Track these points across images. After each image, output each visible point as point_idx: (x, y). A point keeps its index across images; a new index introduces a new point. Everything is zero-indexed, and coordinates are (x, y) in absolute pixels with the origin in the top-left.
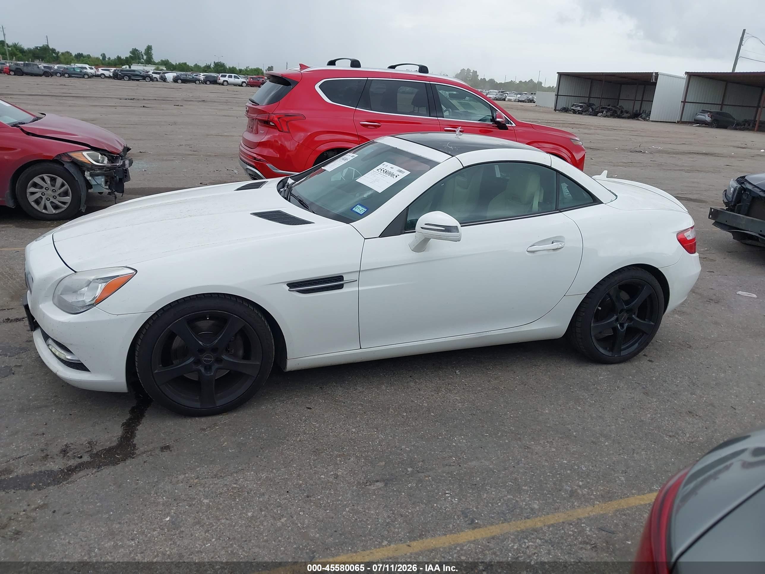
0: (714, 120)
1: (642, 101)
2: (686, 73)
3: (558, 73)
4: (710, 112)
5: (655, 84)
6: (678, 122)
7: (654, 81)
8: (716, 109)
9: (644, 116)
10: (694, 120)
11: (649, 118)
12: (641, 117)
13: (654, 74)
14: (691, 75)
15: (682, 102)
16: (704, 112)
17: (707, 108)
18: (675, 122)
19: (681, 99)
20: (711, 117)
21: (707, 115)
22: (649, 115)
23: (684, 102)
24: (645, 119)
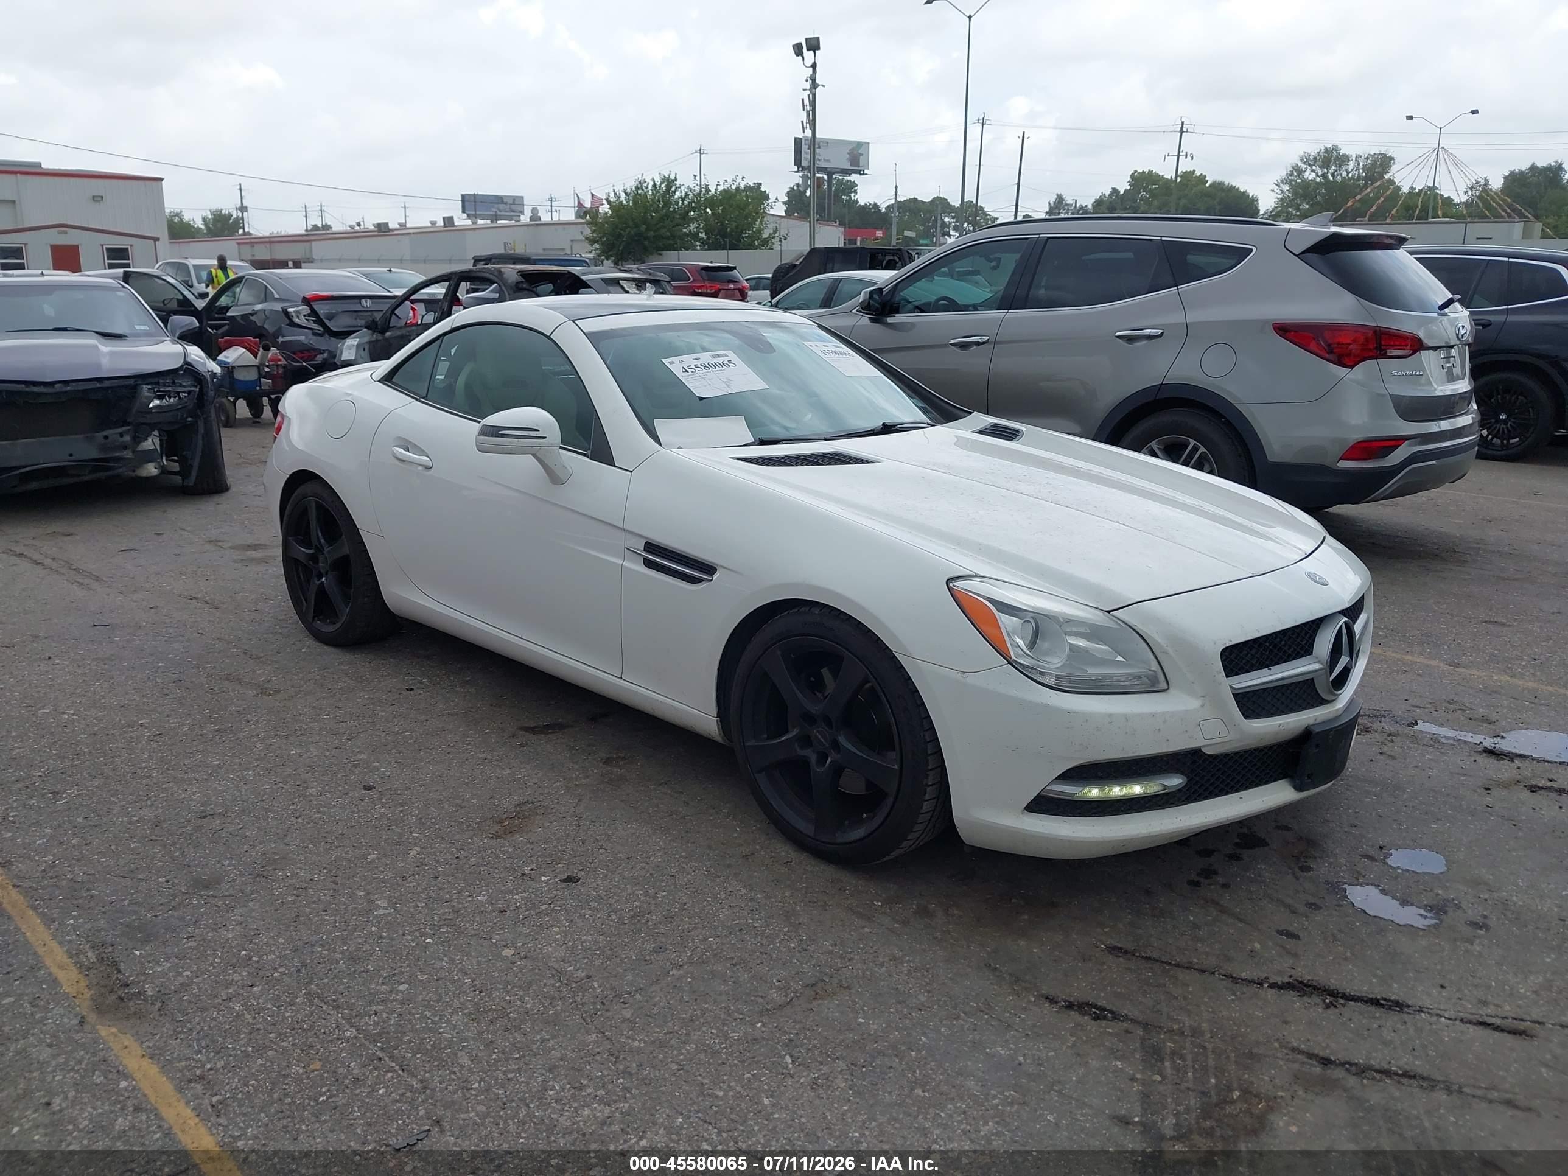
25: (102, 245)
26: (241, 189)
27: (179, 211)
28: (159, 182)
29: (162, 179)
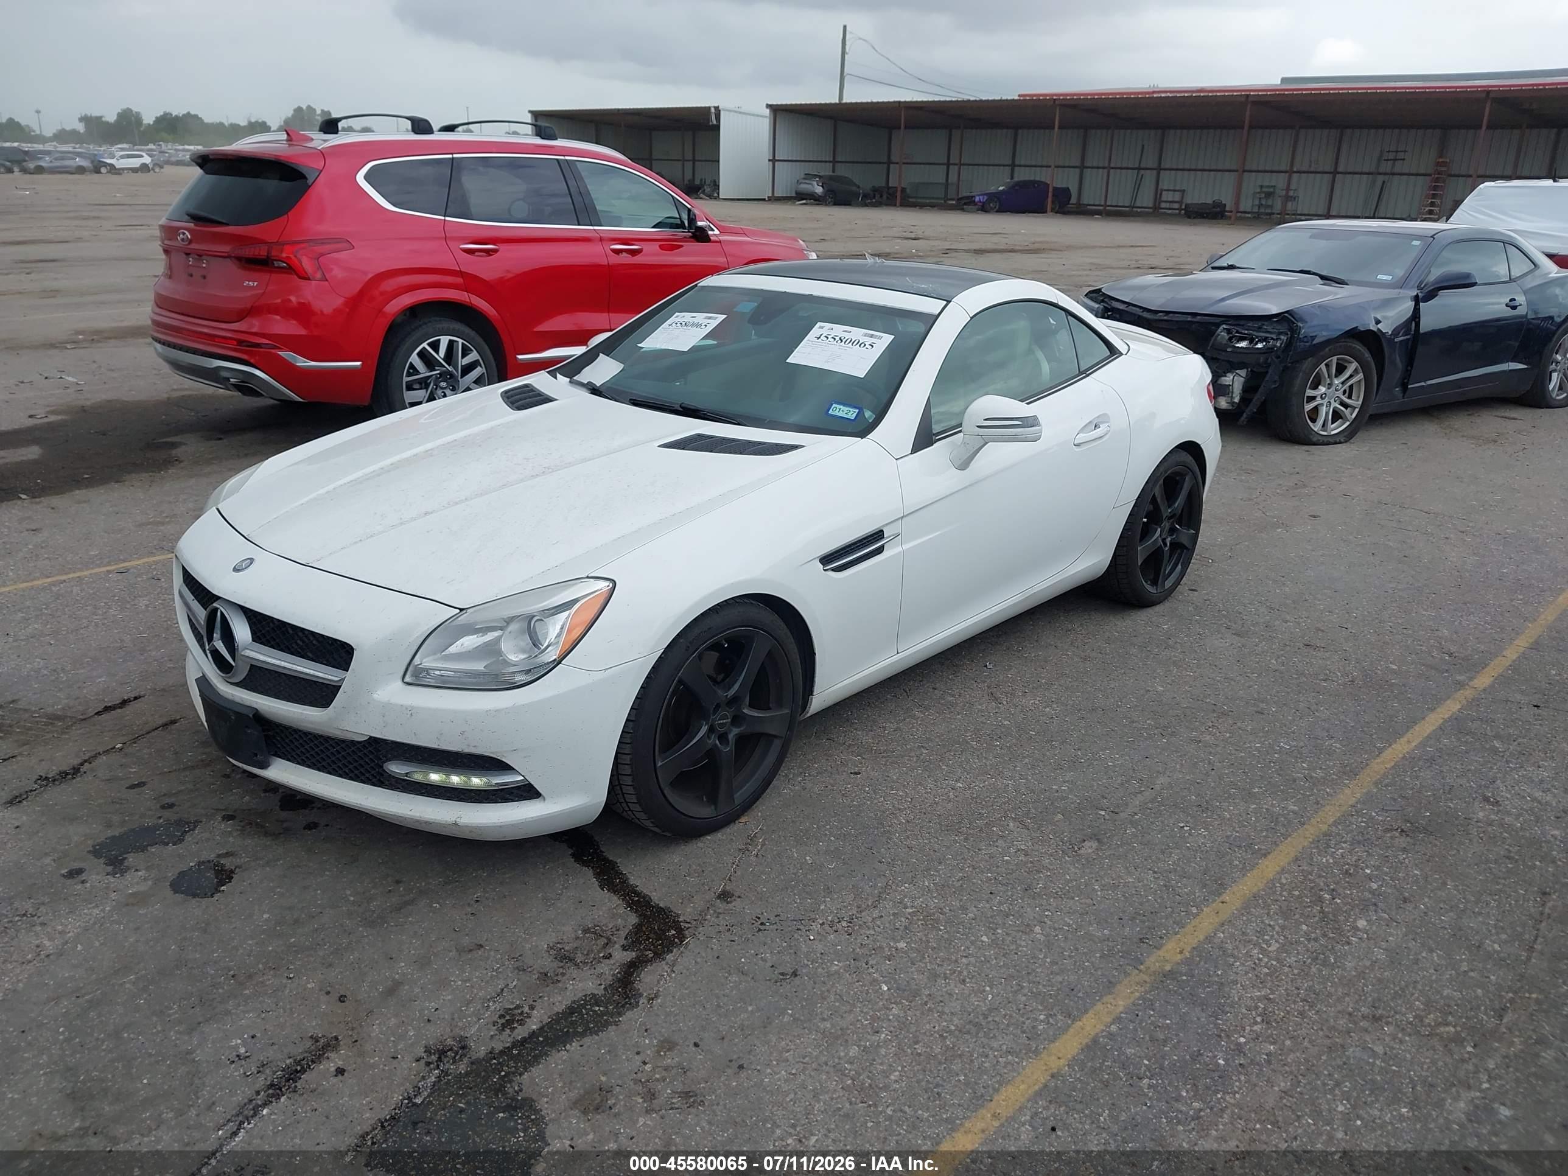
0: (828, 191)
1: (694, 161)
2: (769, 106)
3: (530, 112)
4: (820, 177)
5: (717, 128)
6: (770, 199)
7: (714, 122)
8: (826, 170)
9: (708, 190)
10: (796, 193)
11: (718, 194)
12: (703, 192)
13: (713, 110)
14: (777, 111)
15: (769, 160)
16: (809, 177)
17: (812, 169)
18: (764, 200)
19: (766, 154)
20: (822, 186)
21: (815, 183)
22: (716, 186)
23: (773, 161)
24: (710, 197)
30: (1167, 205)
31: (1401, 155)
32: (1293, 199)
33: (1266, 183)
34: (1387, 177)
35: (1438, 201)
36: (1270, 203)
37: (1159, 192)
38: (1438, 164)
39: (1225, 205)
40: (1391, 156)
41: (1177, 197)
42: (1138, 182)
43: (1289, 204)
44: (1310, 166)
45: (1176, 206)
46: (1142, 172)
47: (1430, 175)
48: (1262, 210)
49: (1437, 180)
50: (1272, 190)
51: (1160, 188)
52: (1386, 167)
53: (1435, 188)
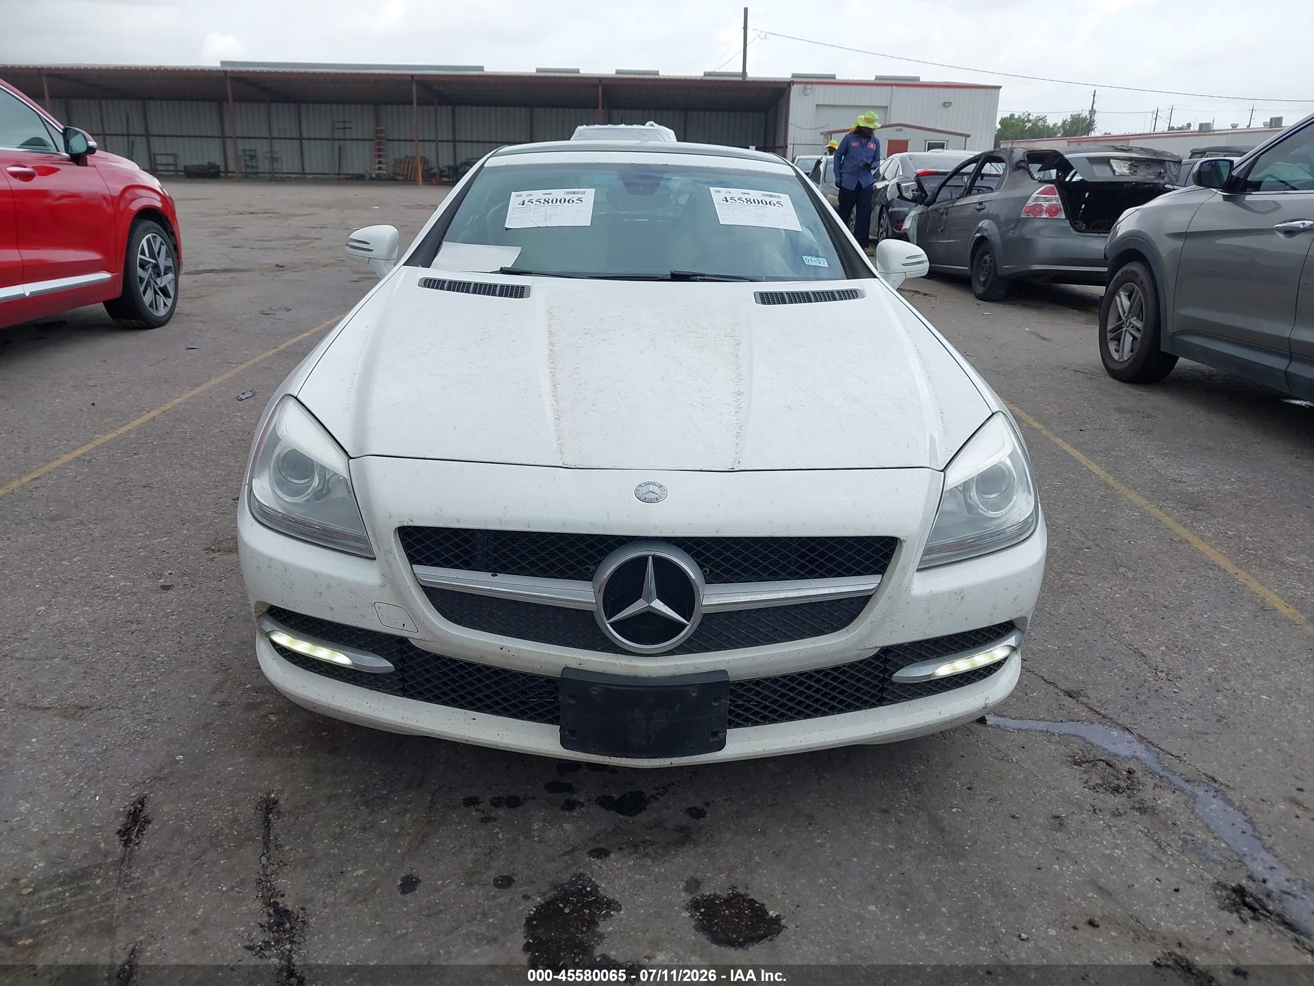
25: (926, 141)
26: (1094, 96)
27: (1043, 115)
28: (997, 90)
29: (1000, 87)
30: (163, 168)
31: (348, 125)
32: (277, 159)
33: (247, 147)
34: (342, 142)
35: (383, 160)
36: (254, 164)
37: (152, 155)
38: (377, 132)
39: (219, 167)
40: (341, 125)
41: (171, 160)
42: (130, 148)
43: (276, 164)
44: (280, 134)
45: (172, 168)
46: (131, 138)
47: (372, 140)
48: (249, 170)
49: (379, 144)
50: (253, 153)
51: (152, 152)
52: (339, 134)
53: (379, 150)
